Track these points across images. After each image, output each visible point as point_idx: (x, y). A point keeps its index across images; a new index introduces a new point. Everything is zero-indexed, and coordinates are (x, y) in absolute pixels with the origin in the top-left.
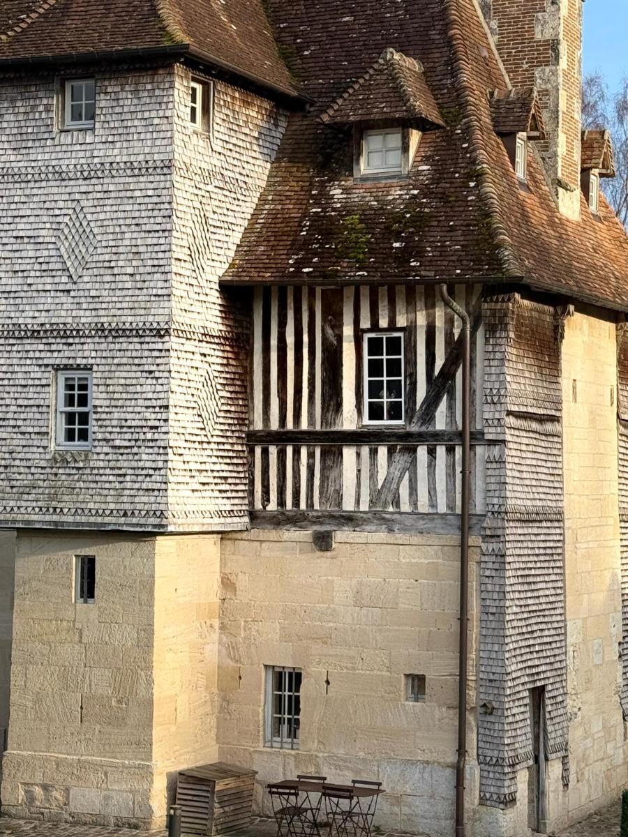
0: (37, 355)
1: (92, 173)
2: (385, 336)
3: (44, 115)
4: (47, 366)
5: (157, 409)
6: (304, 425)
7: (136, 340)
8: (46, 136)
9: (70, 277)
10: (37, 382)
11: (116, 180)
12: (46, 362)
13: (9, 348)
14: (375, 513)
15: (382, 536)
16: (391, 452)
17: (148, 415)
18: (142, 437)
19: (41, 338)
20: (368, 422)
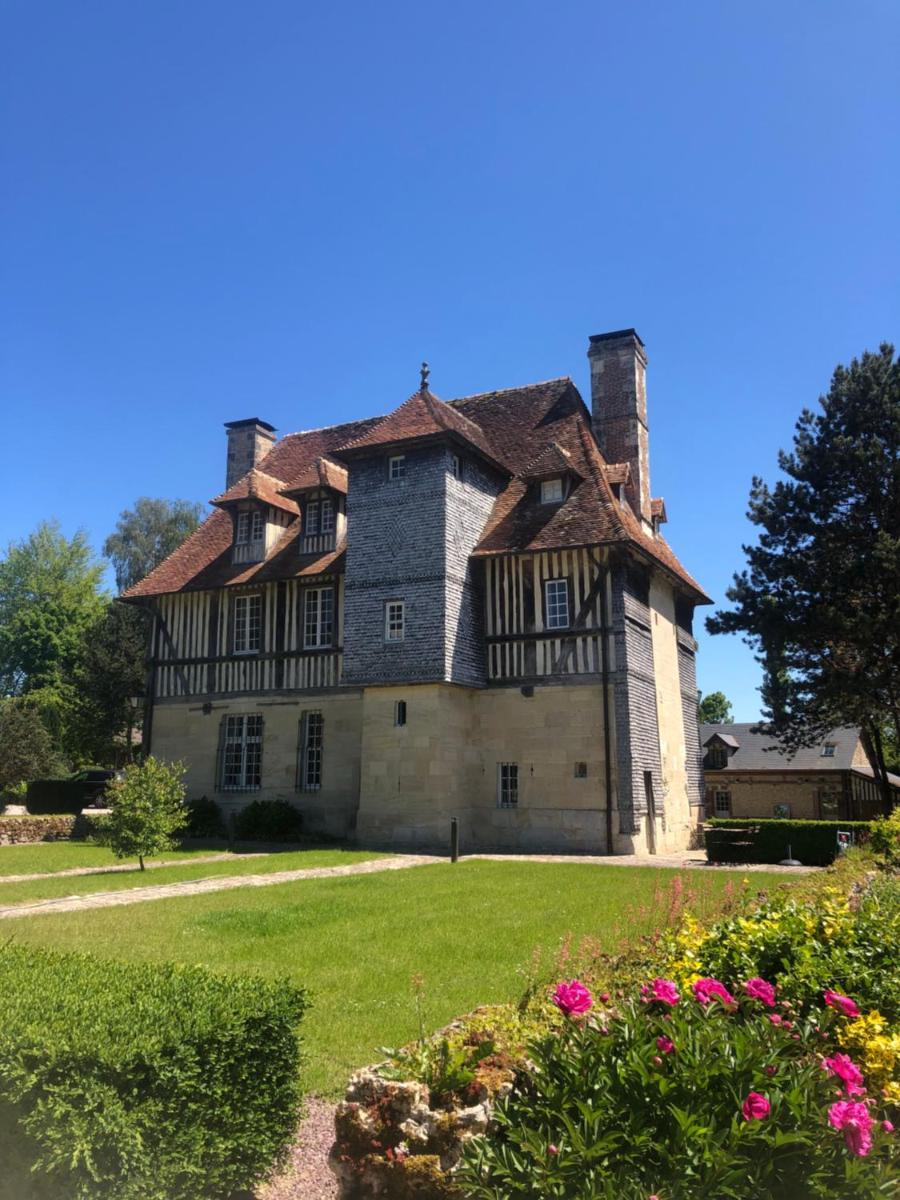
0: (375, 595)
1: (404, 501)
2: (556, 582)
4: (381, 600)
5: (439, 618)
7: (427, 582)
8: (381, 485)
9: (393, 554)
10: (375, 609)
11: (416, 503)
13: (361, 593)
14: (555, 675)
15: (560, 688)
16: (562, 642)
17: (434, 621)
18: (431, 632)
19: (377, 586)
20: (549, 628)
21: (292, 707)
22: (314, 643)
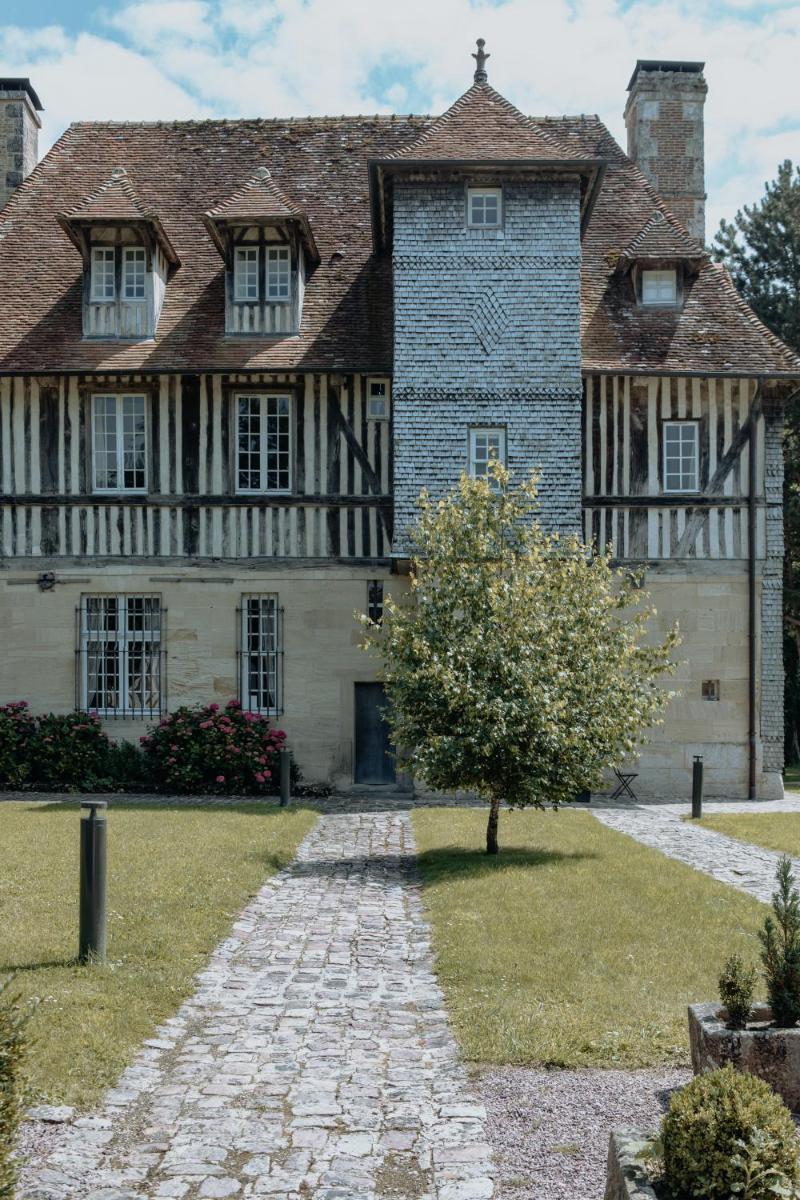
0: (453, 414)
1: (504, 265)
2: (681, 425)
3: (455, 214)
4: (462, 423)
5: (569, 460)
6: (615, 492)
7: (548, 403)
8: (457, 232)
9: (484, 350)
10: (453, 437)
11: (526, 271)
12: (461, 420)
13: (425, 409)
14: (677, 560)
15: (684, 577)
16: (688, 513)
17: (562, 465)
18: (556, 482)
19: (456, 400)
20: (666, 490)
21: (222, 587)
22: (257, 485)
